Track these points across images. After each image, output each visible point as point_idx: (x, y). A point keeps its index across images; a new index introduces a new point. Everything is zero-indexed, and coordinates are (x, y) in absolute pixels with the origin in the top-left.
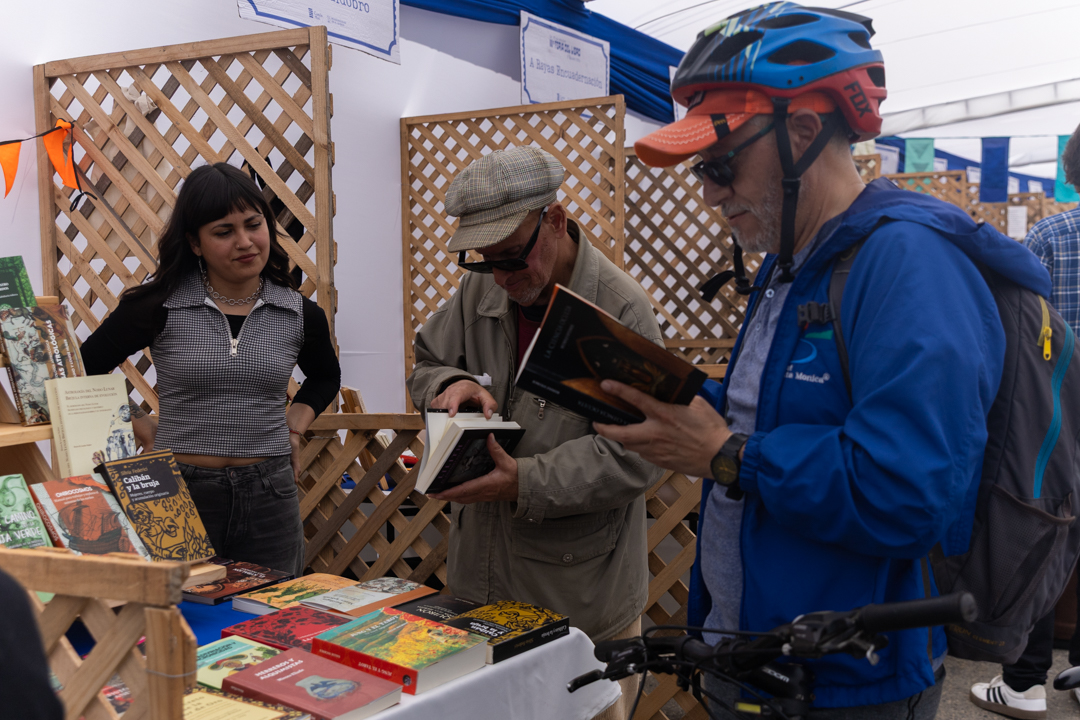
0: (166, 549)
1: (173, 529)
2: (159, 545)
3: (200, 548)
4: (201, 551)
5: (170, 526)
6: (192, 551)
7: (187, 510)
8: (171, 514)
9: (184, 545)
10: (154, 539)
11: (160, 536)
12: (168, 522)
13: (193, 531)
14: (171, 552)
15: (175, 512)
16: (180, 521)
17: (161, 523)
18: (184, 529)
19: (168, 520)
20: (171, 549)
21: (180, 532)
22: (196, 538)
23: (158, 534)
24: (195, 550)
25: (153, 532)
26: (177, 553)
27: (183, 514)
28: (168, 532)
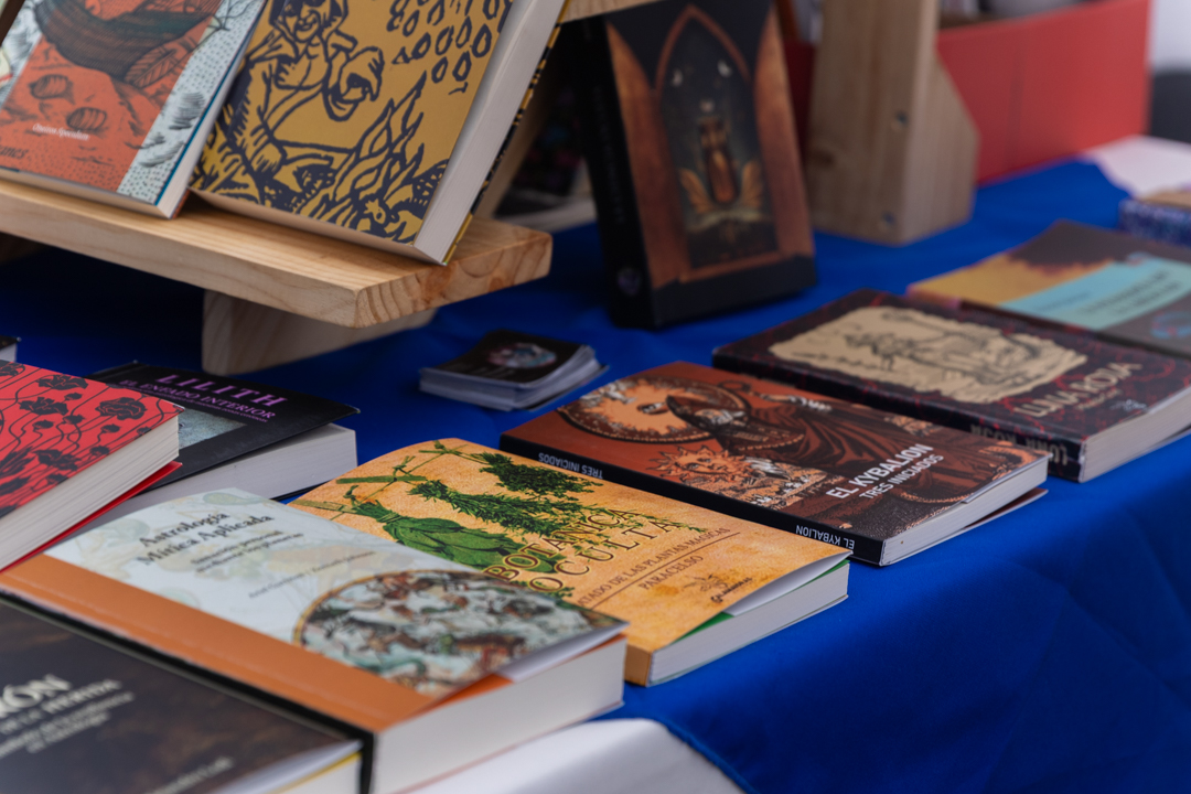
0: (280, 145)
1: (356, 93)
2: (271, 123)
3: (380, 196)
4: (373, 207)
5: (355, 81)
6: (344, 190)
7: (453, 55)
8: (392, 43)
9: (339, 158)
10: (277, 95)
11: (302, 95)
12: (361, 67)
13: (408, 132)
14: (285, 161)
15: (410, 44)
16: (398, 81)
17: (341, 57)
18: (391, 107)
19: (370, 56)
20: (292, 152)
21: (369, 111)
22: (401, 157)
23: (300, 88)
24: (354, 193)
25: (294, 75)
26: (298, 174)
27: (431, 59)
28: (331, 95)
